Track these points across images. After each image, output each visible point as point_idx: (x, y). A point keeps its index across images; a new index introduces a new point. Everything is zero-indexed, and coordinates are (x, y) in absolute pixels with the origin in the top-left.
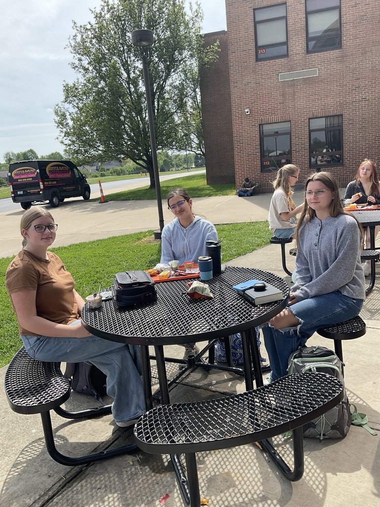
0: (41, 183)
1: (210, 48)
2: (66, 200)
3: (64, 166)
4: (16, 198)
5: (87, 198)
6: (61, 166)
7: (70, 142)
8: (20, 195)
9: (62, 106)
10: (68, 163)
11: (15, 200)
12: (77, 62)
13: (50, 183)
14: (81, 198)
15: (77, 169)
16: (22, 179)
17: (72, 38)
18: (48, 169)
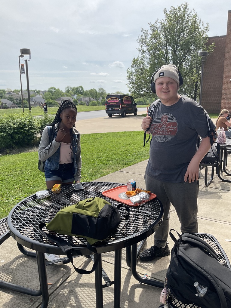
0: (120, 105)
1: (210, 46)
2: (127, 115)
3: (129, 98)
5: (135, 115)
6: (128, 98)
7: (132, 87)
8: (110, 110)
9: (131, 69)
10: (131, 97)
11: (107, 112)
12: (140, 47)
13: (124, 106)
14: (133, 114)
15: (134, 100)
16: (112, 103)
17: (140, 36)
18: (123, 99)
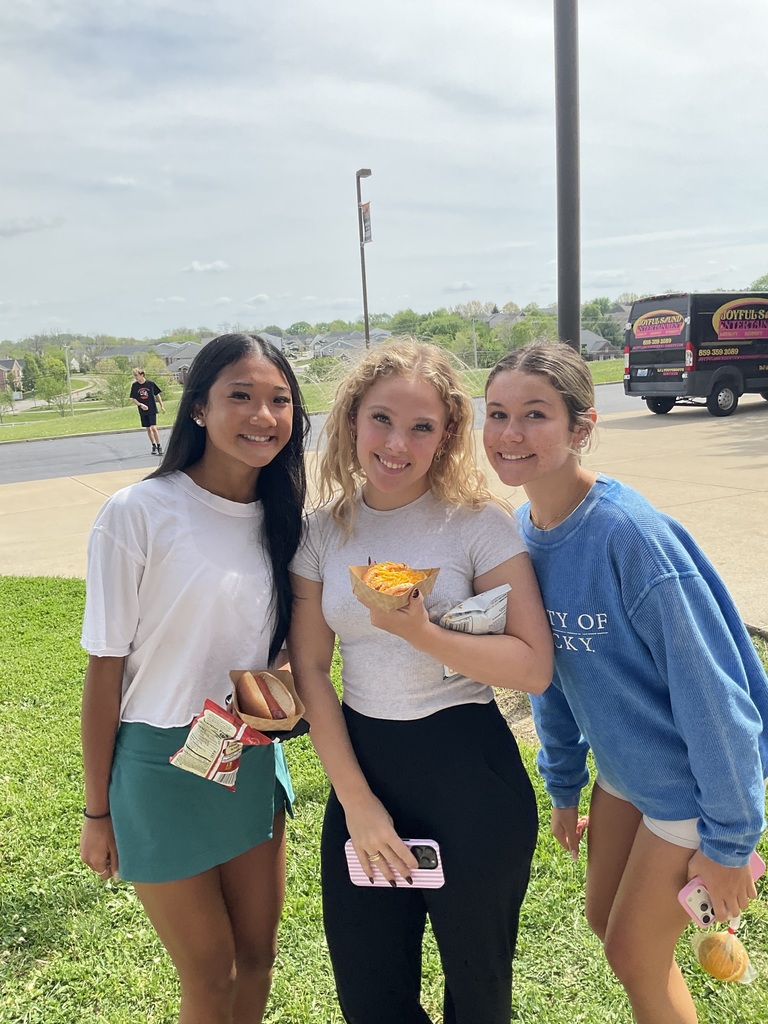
0: (689, 352)
4: (632, 384)
8: (642, 379)
11: (630, 388)
13: (718, 352)
16: (651, 339)
18: (719, 315)
